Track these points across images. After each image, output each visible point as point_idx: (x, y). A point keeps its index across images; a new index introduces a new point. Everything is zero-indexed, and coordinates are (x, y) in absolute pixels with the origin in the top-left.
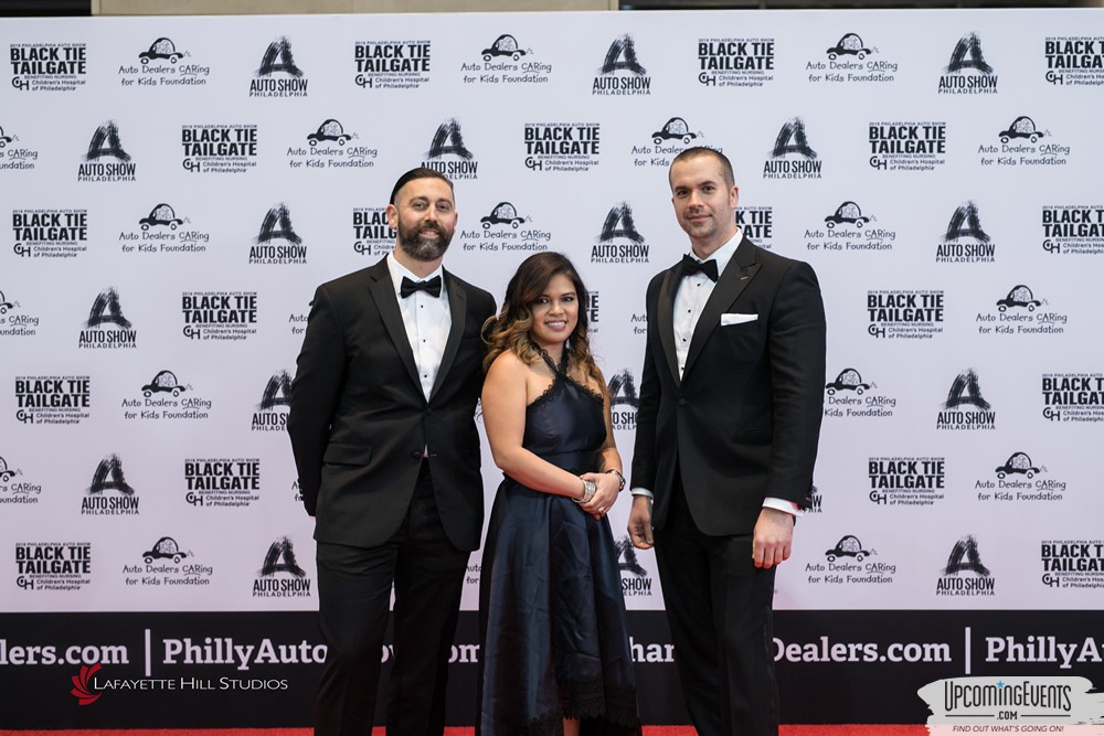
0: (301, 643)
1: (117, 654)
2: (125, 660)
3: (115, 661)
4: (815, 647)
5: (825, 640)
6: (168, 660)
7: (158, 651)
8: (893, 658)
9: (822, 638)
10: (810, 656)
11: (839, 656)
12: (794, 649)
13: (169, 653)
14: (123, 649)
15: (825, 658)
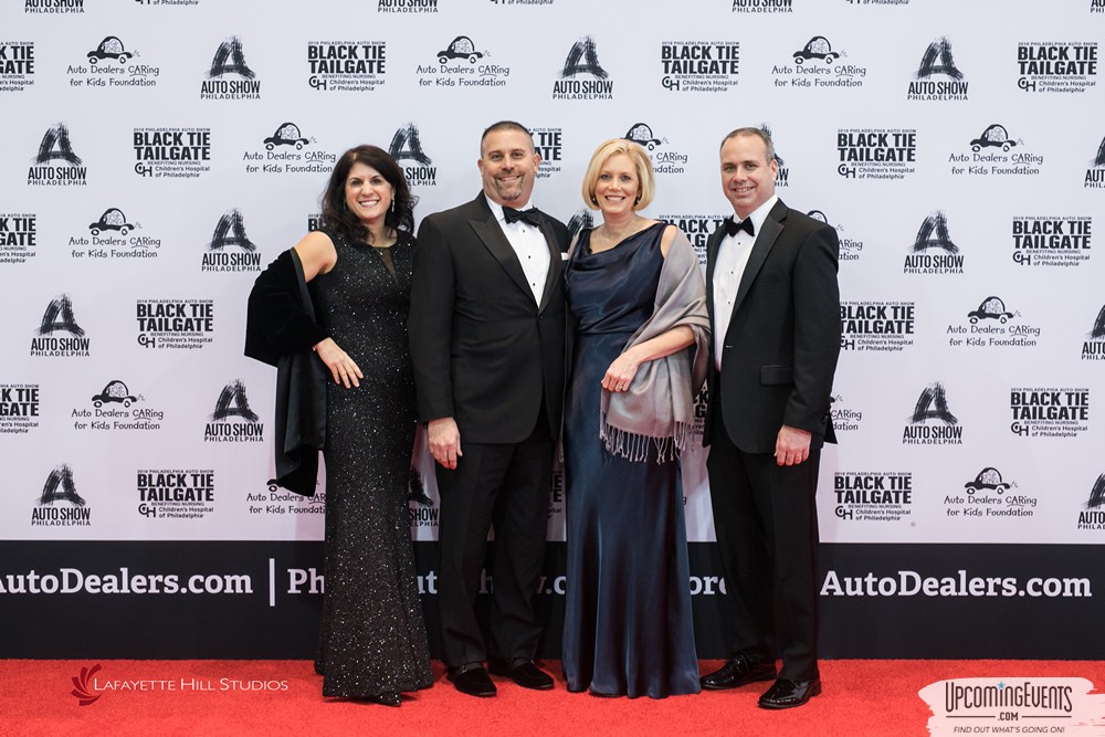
0: (428, 574)
1: (240, 583)
2: (248, 590)
3: (239, 590)
4: (952, 581)
5: (963, 573)
6: (293, 590)
7: (283, 581)
8: (1032, 592)
9: (960, 572)
10: (948, 590)
11: (977, 590)
12: (931, 583)
13: (293, 582)
14: (247, 579)
15: (963, 592)
